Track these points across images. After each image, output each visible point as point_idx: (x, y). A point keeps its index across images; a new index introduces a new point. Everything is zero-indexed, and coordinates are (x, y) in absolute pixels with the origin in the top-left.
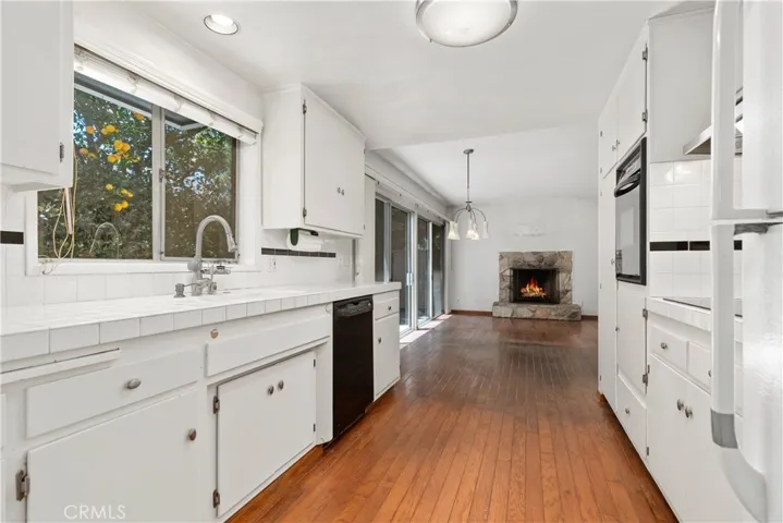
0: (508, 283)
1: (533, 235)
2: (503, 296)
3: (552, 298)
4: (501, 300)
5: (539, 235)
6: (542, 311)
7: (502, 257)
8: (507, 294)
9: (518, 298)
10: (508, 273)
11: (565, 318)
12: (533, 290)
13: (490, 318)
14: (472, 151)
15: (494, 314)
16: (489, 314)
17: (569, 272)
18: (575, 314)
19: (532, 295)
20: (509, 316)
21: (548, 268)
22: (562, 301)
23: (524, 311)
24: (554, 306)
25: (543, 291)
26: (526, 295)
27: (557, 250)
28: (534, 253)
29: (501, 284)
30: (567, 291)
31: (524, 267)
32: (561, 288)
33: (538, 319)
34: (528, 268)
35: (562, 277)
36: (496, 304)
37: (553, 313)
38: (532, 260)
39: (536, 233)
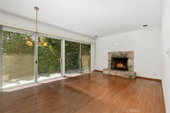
0: (110, 62)
1: (119, 46)
3: (126, 69)
5: (121, 45)
6: (119, 73)
7: (109, 54)
8: (110, 67)
10: (111, 59)
11: (128, 77)
13: (102, 74)
16: (102, 72)
17: (133, 59)
18: (132, 76)
19: (120, 67)
20: (108, 74)
21: (124, 57)
25: (124, 66)
27: (127, 51)
28: (119, 52)
30: (132, 66)
31: (116, 57)
32: (129, 65)
34: (117, 57)
35: (129, 61)
36: (104, 69)
37: (123, 75)
38: (118, 54)
39: (120, 45)
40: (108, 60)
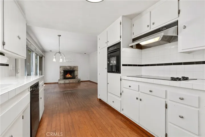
0: (62, 74)
2: (61, 78)
3: (74, 77)
4: (60, 79)
6: (71, 81)
7: (60, 67)
8: (62, 77)
9: (65, 78)
10: (62, 71)
11: (77, 82)
12: (69, 76)
13: (58, 84)
14: (60, 36)
15: (59, 83)
16: (57, 83)
17: (77, 71)
18: (79, 81)
20: (63, 83)
21: (72, 70)
22: (76, 78)
23: (67, 81)
24: (74, 79)
25: (71, 76)
26: (67, 77)
28: (69, 66)
29: (60, 74)
32: (76, 75)
33: (71, 83)
34: (67, 70)
36: (59, 80)
37: (74, 81)
38: (68, 68)
39: (70, 61)
40: (59, 72)
